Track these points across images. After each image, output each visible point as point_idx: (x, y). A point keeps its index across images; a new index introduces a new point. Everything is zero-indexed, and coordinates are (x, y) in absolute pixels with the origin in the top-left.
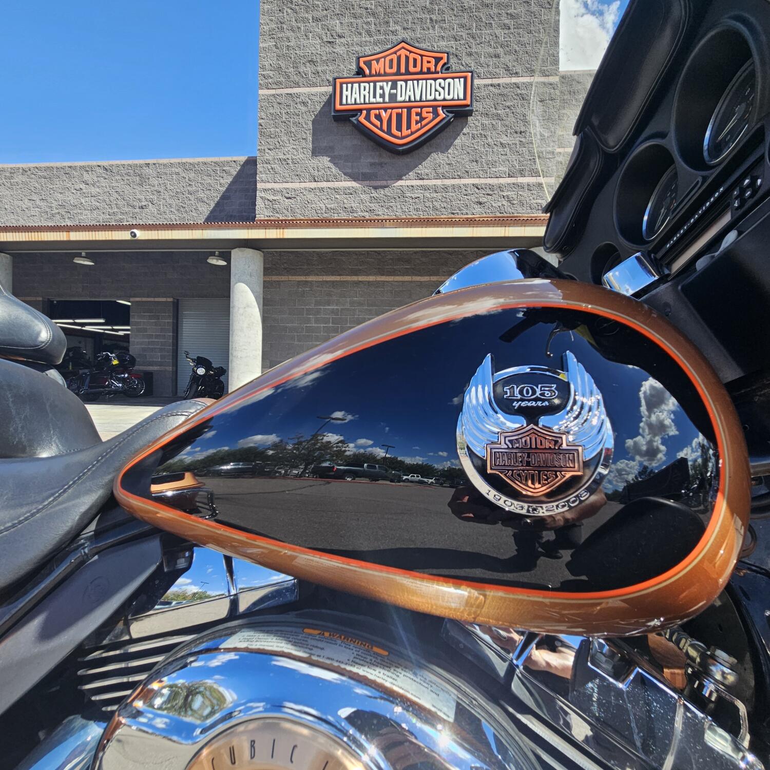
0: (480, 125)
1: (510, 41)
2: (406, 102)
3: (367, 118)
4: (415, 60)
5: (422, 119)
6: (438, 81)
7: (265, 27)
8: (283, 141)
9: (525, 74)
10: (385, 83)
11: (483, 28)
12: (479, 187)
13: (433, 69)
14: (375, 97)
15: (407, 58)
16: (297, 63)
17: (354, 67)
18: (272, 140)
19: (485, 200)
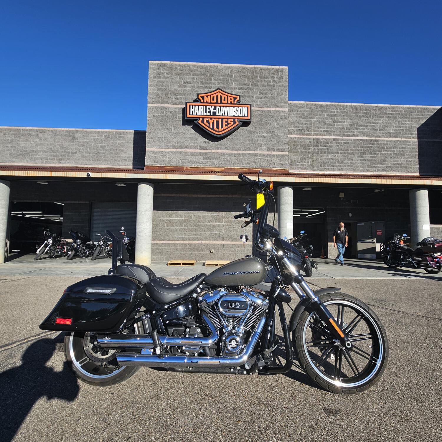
1: (266, 92)
2: (221, 116)
3: (203, 121)
5: (228, 124)
6: (235, 108)
8: (160, 129)
9: (273, 107)
10: (211, 107)
11: (254, 86)
12: (255, 155)
13: (233, 102)
14: (206, 112)
15: (221, 97)
16: (167, 93)
18: (154, 128)
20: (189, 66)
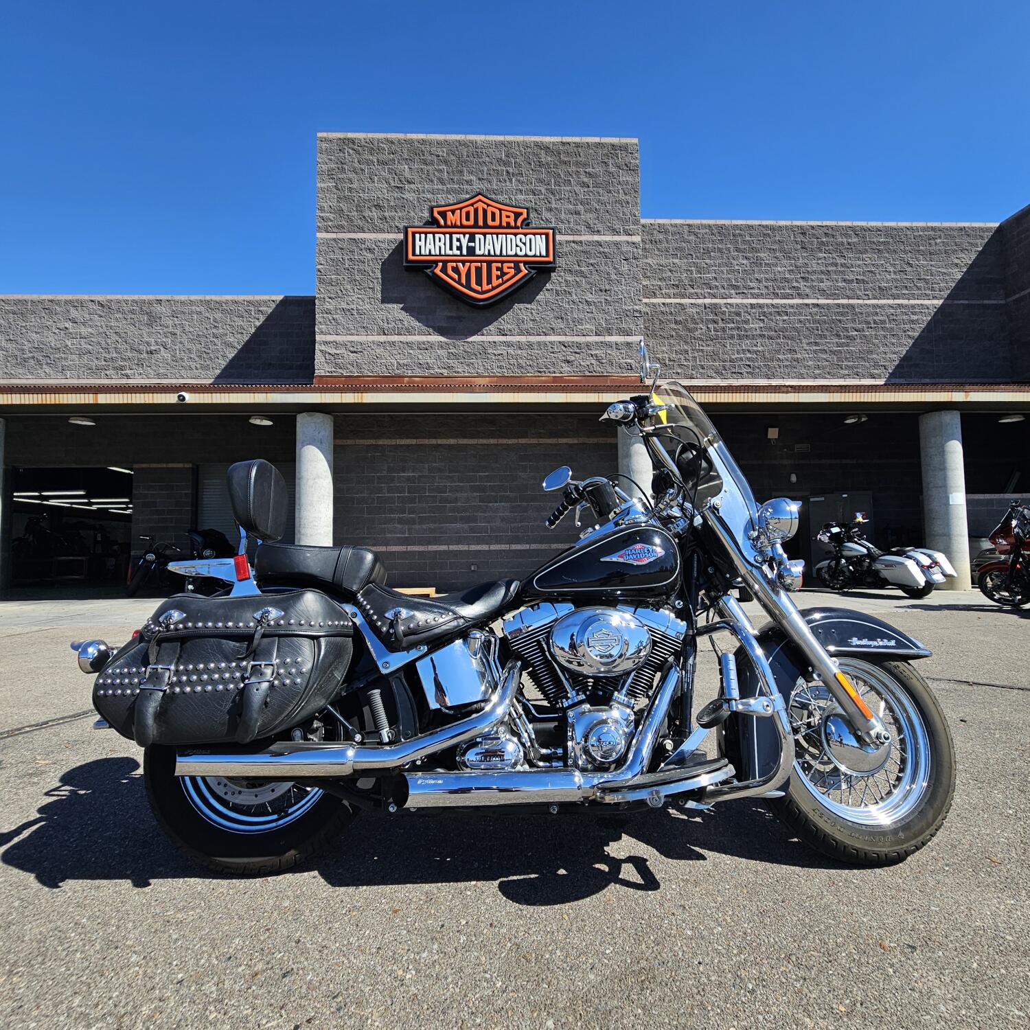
0: (563, 281)
1: (590, 199)
2: (486, 256)
3: (444, 270)
4: (493, 214)
5: (504, 274)
6: (519, 237)
7: (323, 166)
8: (346, 290)
9: (606, 232)
10: (462, 236)
11: (562, 184)
12: (566, 345)
13: (513, 224)
14: (451, 249)
15: (485, 211)
16: (360, 207)
17: (426, 214)
18: (333, 288)
19: (573, 358)
20: (410, 142)
